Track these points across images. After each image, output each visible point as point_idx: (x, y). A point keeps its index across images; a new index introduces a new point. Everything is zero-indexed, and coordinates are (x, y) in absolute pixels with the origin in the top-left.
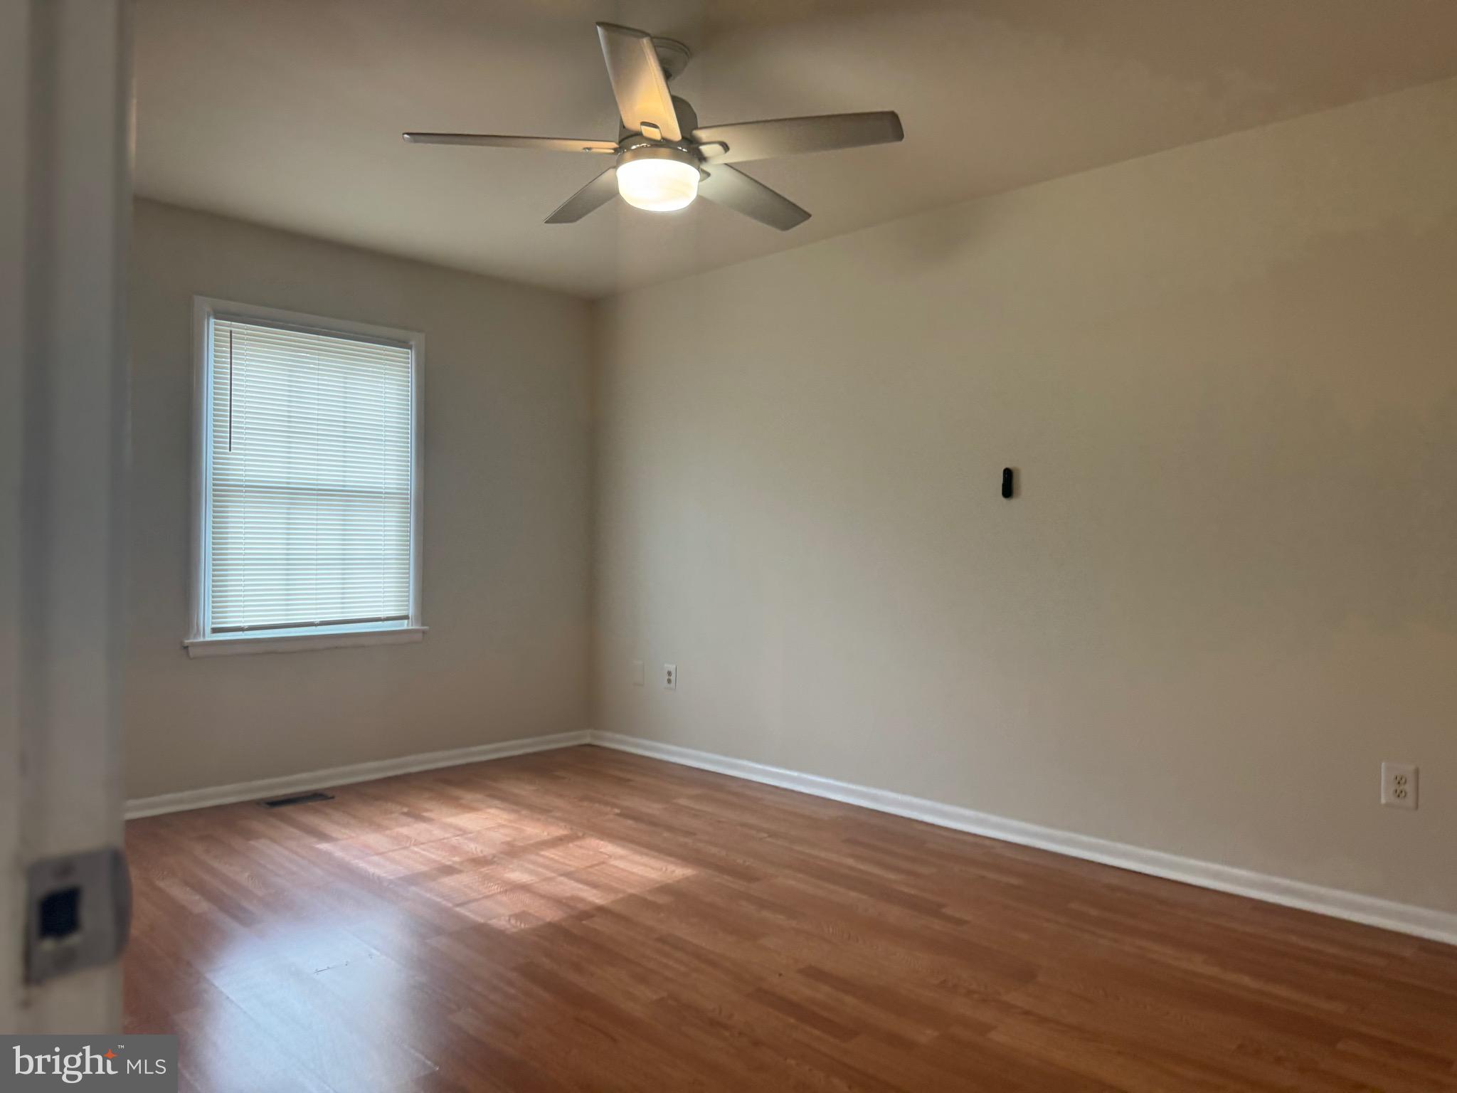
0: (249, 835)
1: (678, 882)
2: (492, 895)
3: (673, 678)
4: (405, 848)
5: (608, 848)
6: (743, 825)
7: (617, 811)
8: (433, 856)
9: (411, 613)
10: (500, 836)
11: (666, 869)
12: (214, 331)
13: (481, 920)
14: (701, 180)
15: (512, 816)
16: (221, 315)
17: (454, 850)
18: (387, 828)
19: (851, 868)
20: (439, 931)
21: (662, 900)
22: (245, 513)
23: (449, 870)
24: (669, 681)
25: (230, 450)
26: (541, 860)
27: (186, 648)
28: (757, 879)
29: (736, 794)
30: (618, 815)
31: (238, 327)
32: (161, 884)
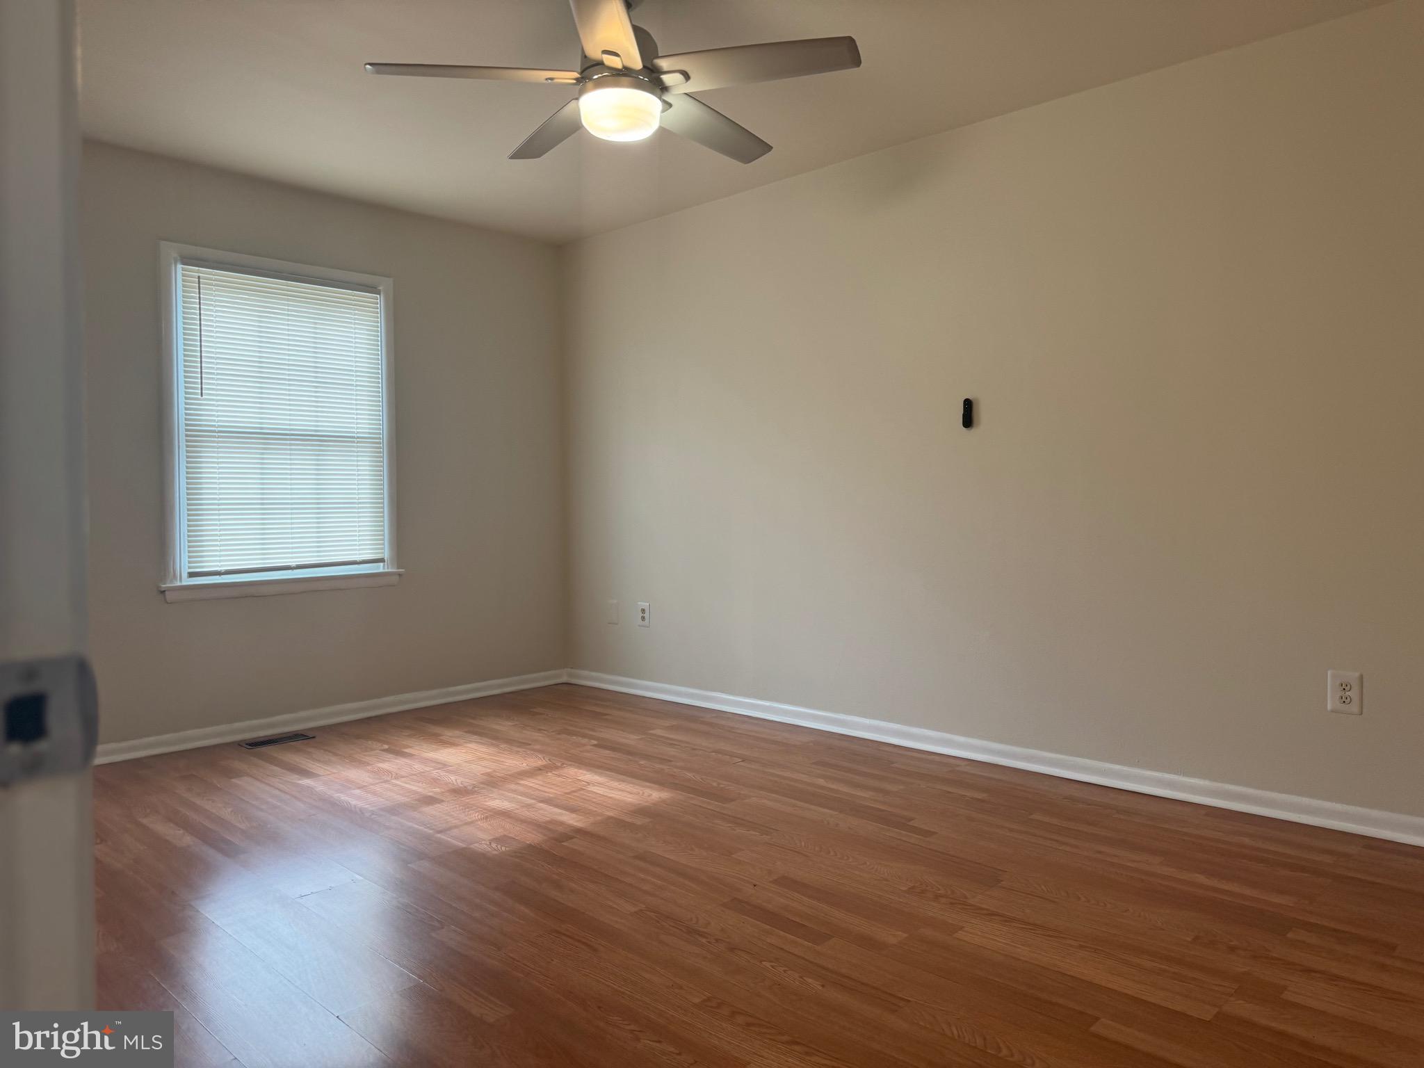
0: (230, 773)
1: (654, 804)
2: (472, 822)
3: (646, 615)
4: (386, 782)
5: (586, 776)
6: (717, 752)
7: (595, 742)
8: (414, 788)
9: (386, 556)
10: (479, 769)
11: (643, 793)
12: (182, 277)
13: (462, 845)
14: (663, 111)
15: (492, 750)
16: (188, 260)
17: (435, 781)
18: (368, 764)
19: (823, 788)
20: (422, 856)
21: (639, 821)
22: (218, 458)
23: (430, 800)
24: (643, 618)
25: (202, 395)
26: (521, 789)
27: (163, 592)
28: (732, 800)
29: (710, 724)
30: (595, 745)
31: (205, 272)
32: (145, 821)
